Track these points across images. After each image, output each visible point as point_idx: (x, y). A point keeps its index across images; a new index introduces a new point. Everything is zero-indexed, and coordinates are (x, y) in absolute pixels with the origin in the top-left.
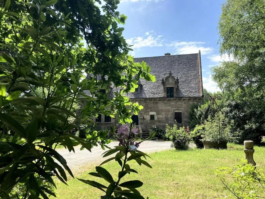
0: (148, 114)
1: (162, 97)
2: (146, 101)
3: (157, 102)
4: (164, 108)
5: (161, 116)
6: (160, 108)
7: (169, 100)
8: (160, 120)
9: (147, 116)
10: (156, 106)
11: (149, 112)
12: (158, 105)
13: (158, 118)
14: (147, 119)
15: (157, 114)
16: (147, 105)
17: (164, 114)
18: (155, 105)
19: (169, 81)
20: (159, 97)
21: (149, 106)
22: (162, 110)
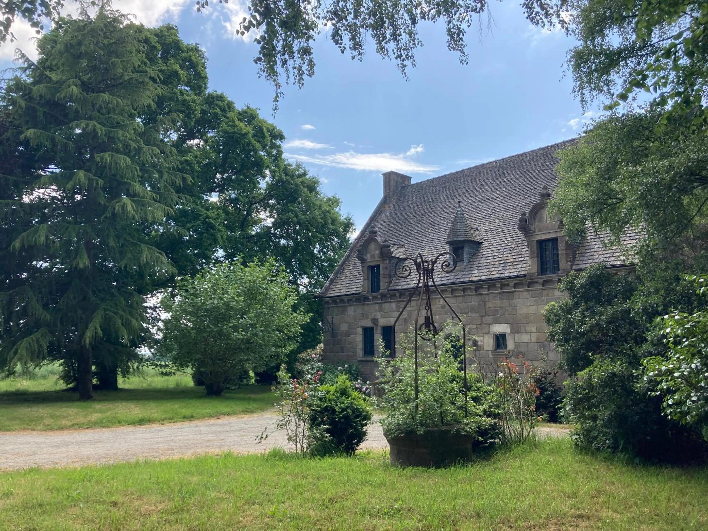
0: (488, 333)
1: (526, 272)
2: (481, 291)
3: (513, 292)
4: (532, 309)
5: (525, 338)
6: (523, 310)
7: (545, 283)
8: (522, 349)
9: (486, 337)
10: (510, 305)
11: (489, 324)
12: (515, 301)
13: (517, 345)
14: (486, 348)
15: (512, 332)
16: (485, 303)
17: (534, 330)
18: (506, 303)
19: (541, 220)
20: (516, 274)
21: (489, 305)
22: (527, 316)
